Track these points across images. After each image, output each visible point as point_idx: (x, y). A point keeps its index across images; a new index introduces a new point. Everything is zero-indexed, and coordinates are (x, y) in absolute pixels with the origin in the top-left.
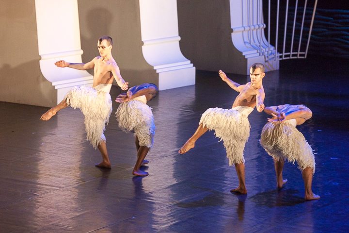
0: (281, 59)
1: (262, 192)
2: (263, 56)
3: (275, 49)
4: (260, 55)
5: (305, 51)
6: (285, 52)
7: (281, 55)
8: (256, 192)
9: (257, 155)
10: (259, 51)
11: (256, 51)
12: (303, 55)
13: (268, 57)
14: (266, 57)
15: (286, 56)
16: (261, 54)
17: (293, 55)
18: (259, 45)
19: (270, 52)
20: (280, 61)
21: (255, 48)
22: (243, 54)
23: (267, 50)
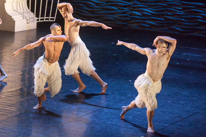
0: (38, 21)
1: (23, 112)
2: (26, 19)
3: (34, 15)
4: (23, 19)
5: (54, 17)
6: (41, 17)
7: (38, 18)
8: (19, 112)
9: (21, 87)
10: (23, 16)
11: (21, 16)
12: (53, 19)
13: (29, 20)
14: (28, 20)
15: (41, 20)
16: (25, 18)
17: (46, 19)
18: (23, 11)
19: (31, 17)
20: (37, 23)
21: (20, 14)
22: (12, 18)
23: (29, 15)
